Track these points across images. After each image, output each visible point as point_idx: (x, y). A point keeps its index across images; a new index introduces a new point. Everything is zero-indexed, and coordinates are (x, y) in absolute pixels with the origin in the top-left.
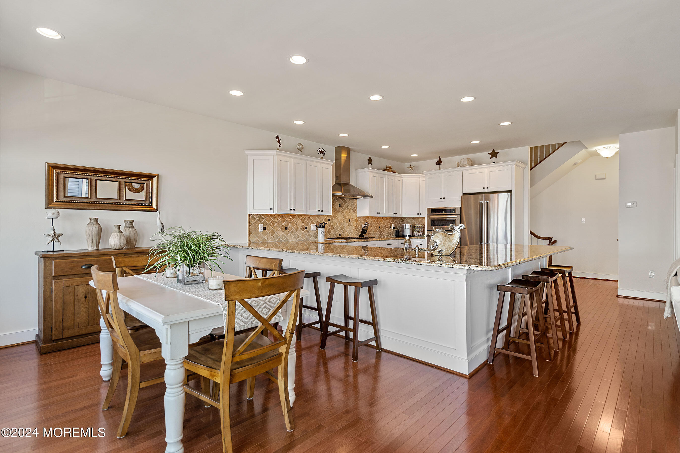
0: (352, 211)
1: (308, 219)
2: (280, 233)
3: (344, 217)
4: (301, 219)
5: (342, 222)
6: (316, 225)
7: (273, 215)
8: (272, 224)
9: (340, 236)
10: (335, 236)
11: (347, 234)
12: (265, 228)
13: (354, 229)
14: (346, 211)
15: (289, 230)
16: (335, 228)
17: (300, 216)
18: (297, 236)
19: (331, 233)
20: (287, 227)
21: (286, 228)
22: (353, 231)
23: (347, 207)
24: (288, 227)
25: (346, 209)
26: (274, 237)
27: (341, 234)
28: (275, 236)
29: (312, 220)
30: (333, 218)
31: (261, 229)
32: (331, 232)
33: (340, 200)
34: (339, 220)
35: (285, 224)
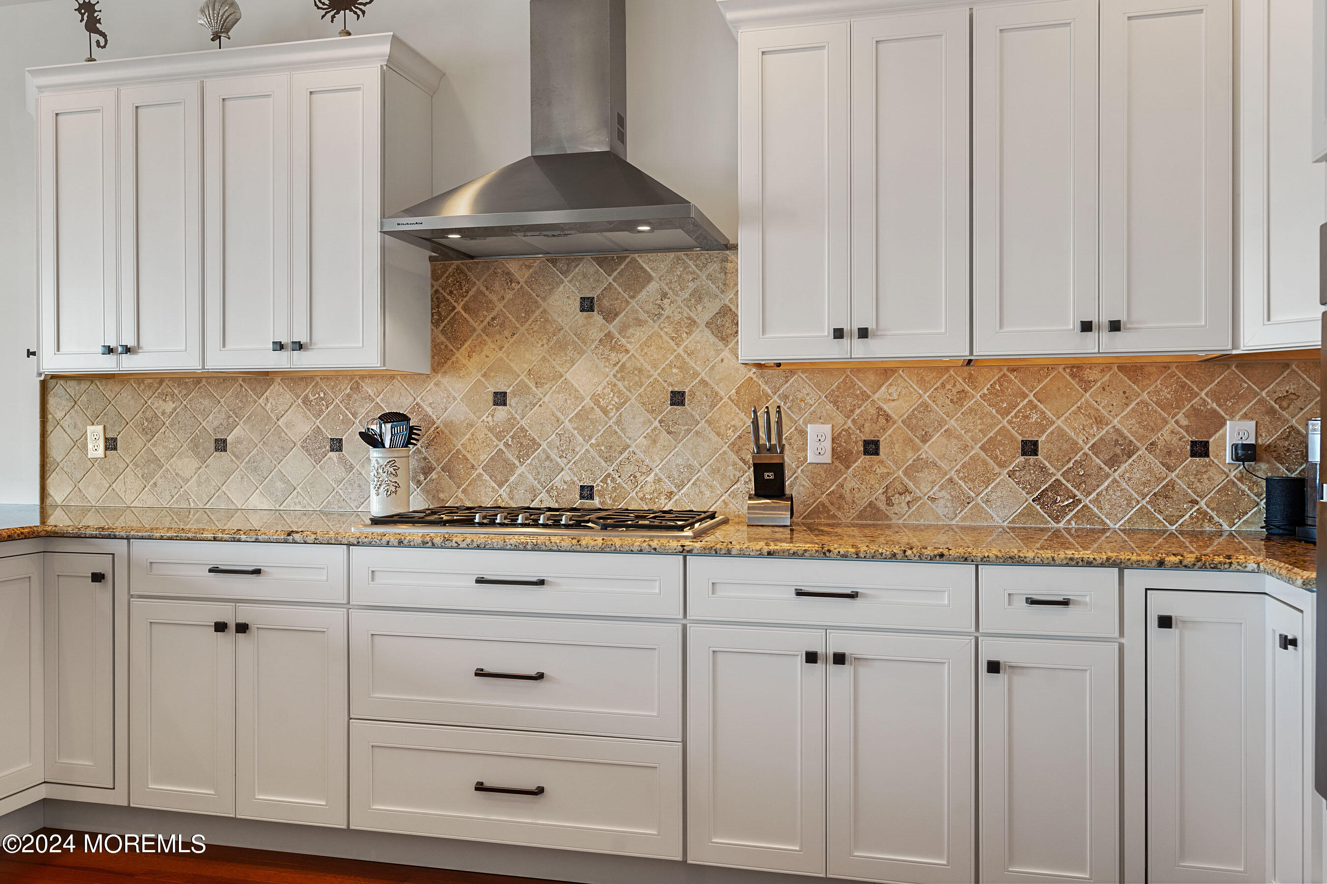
0: (702, 338)
1: (348, 395)
2: (186, 465)
3: (623, 379)
4: (307, 396)
5: (605, 412)
6: (361, 434)
7: (150, 381)
8: (146, 424)
9: (591, 497)
10: (543, 495)
11: (648, 488)
12: (111, 444)
13: (723, 456)
14: (639, 334)
15: (233, 453)
16: (544, 445)
17: (302, 379)
18: (279, 485)
19: (512, 479)
20: (225, 441)
21: (221, 445)
22: (714, 471)
23: (650, 307)
24: (229, 439)
25: (639, 323)
26: (155, 484)
27: (598, 485)
28: (160, 482)
29: (378, 400)
30: (532, 385)
31: (96, 449)
32: (518, 472)
33: (588, 267)
34: (583, 399)
35: (216, 423)
